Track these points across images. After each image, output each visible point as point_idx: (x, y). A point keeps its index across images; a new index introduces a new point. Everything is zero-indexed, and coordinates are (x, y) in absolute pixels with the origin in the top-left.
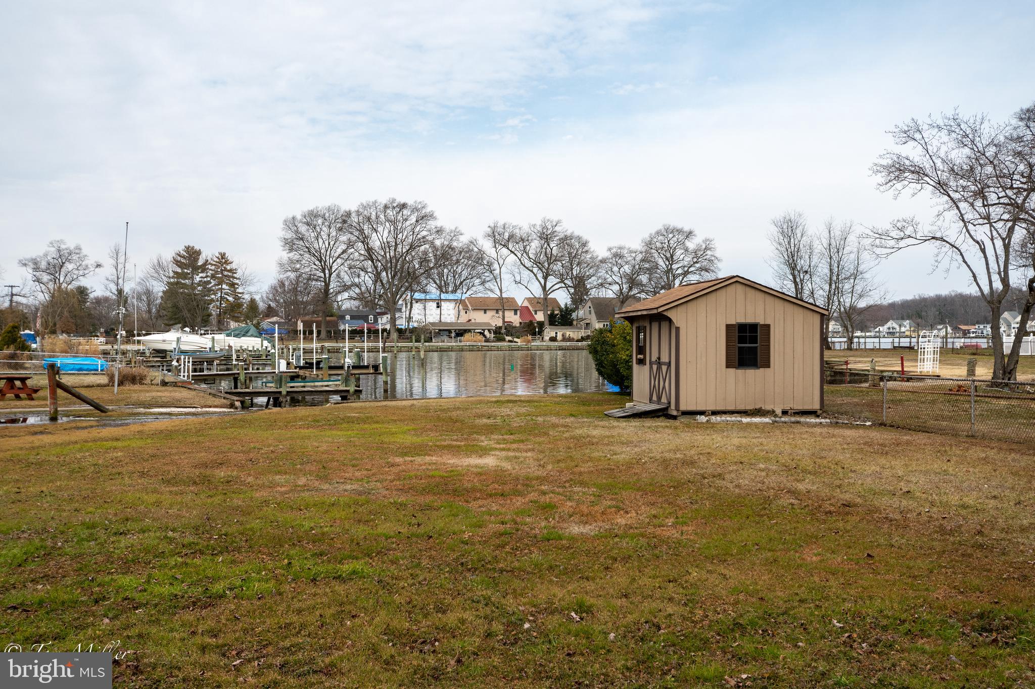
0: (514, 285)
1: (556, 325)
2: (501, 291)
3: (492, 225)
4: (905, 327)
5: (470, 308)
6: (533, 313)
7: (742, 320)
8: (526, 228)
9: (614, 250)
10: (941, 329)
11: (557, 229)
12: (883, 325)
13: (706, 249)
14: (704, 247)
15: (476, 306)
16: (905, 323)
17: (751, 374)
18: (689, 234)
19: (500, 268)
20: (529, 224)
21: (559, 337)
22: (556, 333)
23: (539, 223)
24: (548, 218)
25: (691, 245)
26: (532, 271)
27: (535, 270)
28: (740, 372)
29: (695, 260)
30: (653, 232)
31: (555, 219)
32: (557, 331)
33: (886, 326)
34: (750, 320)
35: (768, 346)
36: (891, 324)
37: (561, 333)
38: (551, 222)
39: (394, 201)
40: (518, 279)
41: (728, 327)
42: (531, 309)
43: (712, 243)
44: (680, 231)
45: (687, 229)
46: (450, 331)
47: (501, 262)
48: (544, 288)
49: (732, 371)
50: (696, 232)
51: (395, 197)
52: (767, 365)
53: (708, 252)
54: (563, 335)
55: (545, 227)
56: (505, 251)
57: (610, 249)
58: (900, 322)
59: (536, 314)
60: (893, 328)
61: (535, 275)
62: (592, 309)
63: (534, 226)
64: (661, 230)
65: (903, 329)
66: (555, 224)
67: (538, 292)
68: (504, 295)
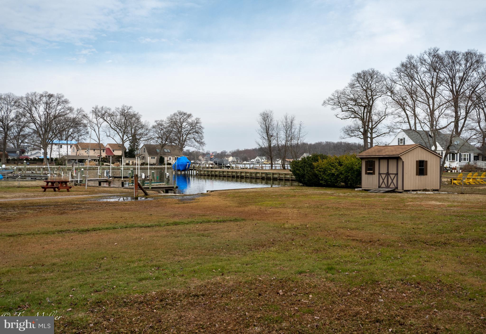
0: (106, 137)
1: (127, 157)
2: (99, 140)
3: (95, 107)
4: (263, 159)
5: (80, 148)
6: (112, 151)
7: (420, 159)
8: (113, 110)
9: (158, 122)
10: (278, 161)
11: (130, 110)
12: (254, 159)
13: (197, 123)
14: (196, 121)
15: (83, 147)
16: (263, 158)
17: (422, 177)
18: (189, 116)
19: (99, 129)
20: (116, 108)
21: (131, 163)
22: (129, 161)
23: (120, 107)
24: (125, 105)
25: (190, 120)
26: (116, 131)
27: (118, 130)
28: (420, 176)
29: (192, 128)
30: (172, 114)
31: (129, 105)
32: (129, 160)
33: (256, 159)
34: (422, 159)
35: (427, 168)
36: (258, 158)
37: (132, 161)
38: (127, 107)
39: (46, 93)
40: (108, 134)
41: (417, 161)
42: (111, 149)
43: (200, 120)
44: (185, 114)
45: (188, 113)
46: (75, 160)
47: (99, 126)
48: (122, 139)
49: (418, 176)
50: (193, 115)
51: (47, 91)
52: (426, 175)
53: (198, 124)
54: (132, 162)
55: (124, 110)
56: (101, 120)
57: (156, 121)
58: (261, 157)
59: (113, 152)
60: (259, 160)
61: (118, 133)
62: (145, 150)
63: (118, 108)
64: (176, 113)
65: (263, 161)
66: (129, 108)
67: (119, 142)
68: (101, 142)
